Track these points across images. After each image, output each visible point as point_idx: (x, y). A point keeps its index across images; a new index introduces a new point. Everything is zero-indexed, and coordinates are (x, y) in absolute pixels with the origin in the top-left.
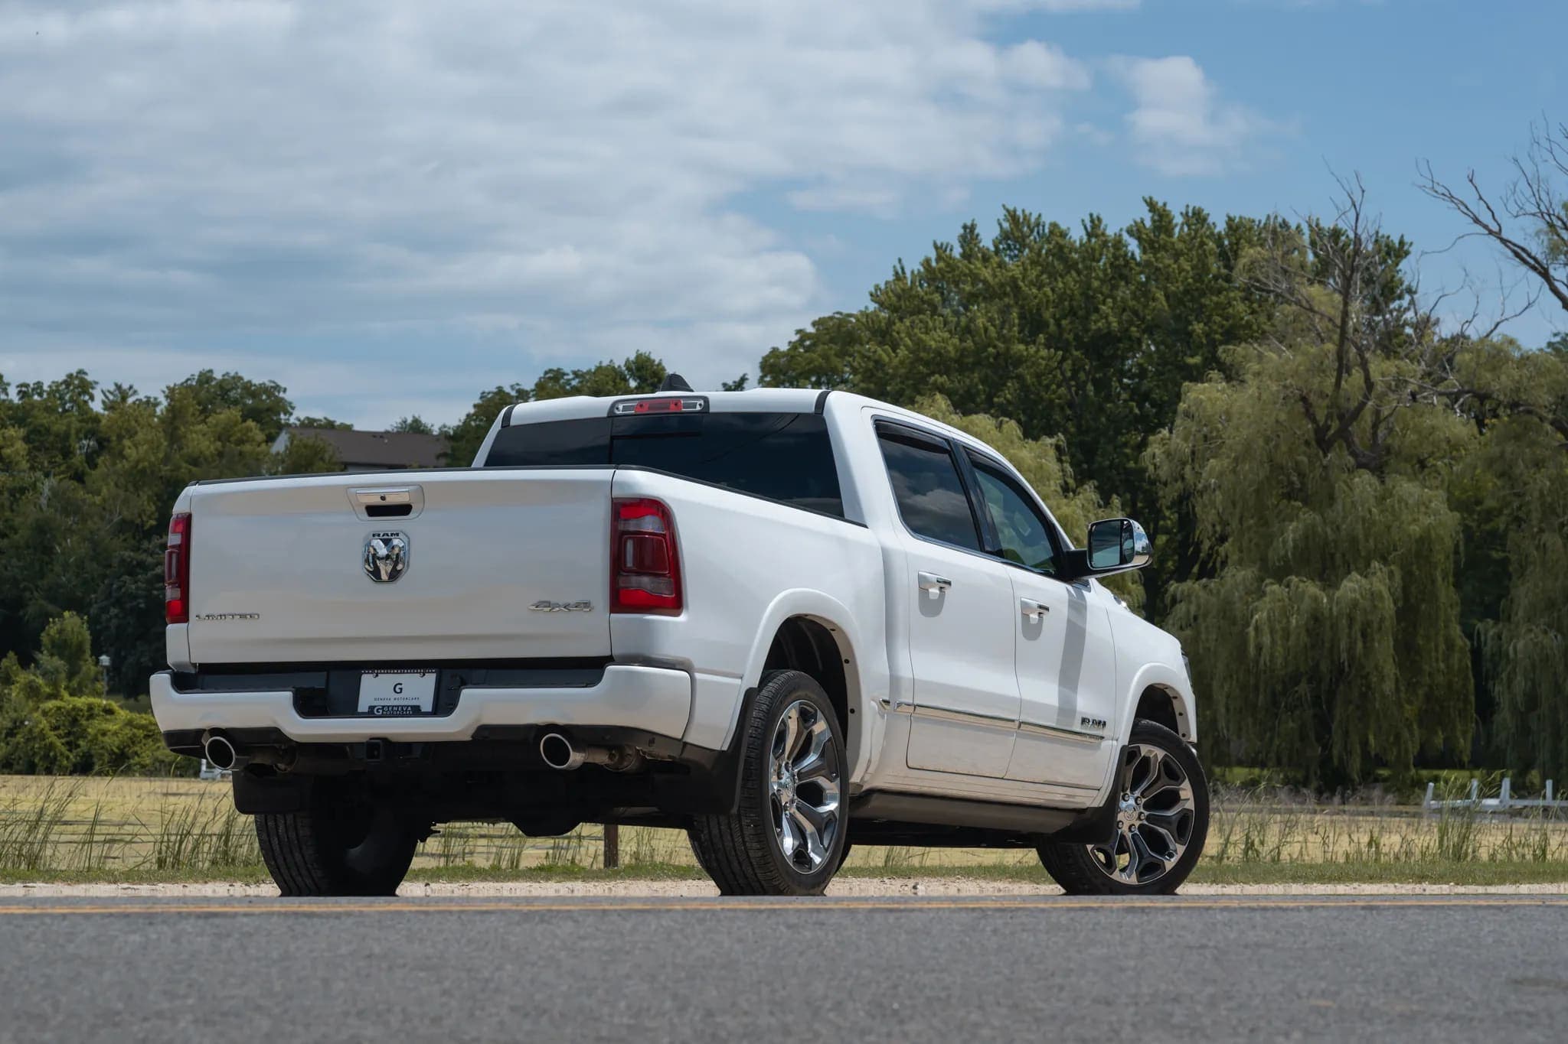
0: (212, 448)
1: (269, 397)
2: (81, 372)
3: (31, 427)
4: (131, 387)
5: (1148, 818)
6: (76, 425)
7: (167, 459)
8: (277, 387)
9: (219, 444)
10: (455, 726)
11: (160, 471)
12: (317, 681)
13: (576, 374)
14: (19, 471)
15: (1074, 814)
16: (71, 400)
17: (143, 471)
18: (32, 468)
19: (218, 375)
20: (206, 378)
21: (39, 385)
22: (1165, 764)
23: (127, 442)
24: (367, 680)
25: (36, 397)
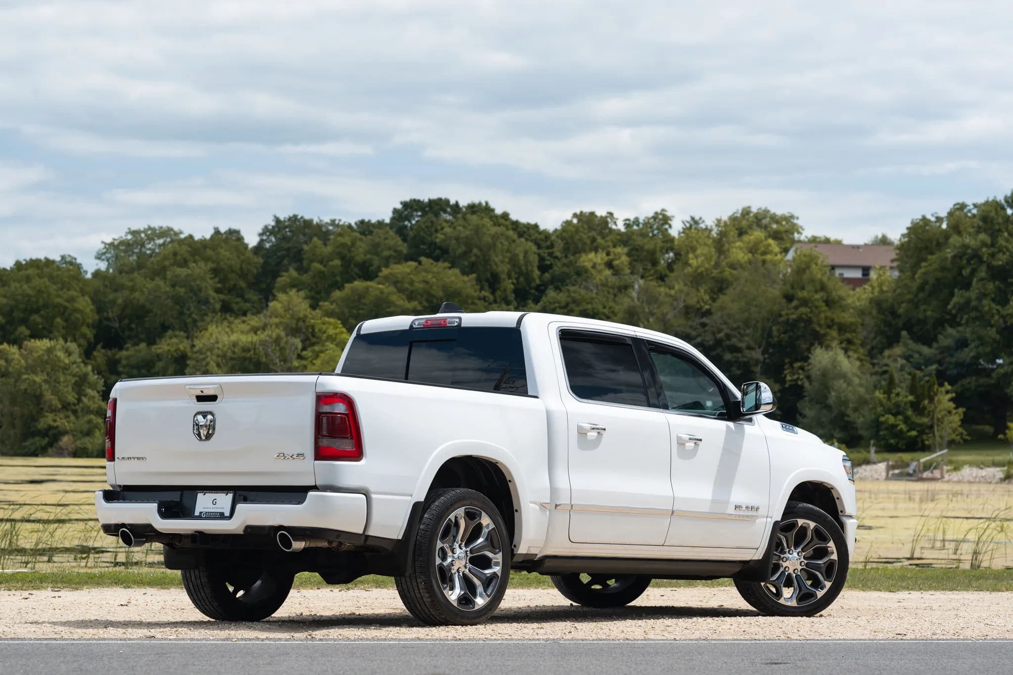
0: (746, 258)
1: (787, 223)
2: (663, 210)
3: (631, 247)
4: (701, 219)
5: (807, 565)
6: (660, 244)
7: (717, 265)
8: (792, 217)
9: (750, 255)
10: (233, 526)
11: (712, 273)
12: (175, 497)
13: (975, 206)
14: (624, 275)
15: (742, 564)
16: (658, 229)
17: (701, 274)
18: (632, 273)
19: (754, 210)
20: (746, 212)
21: (637, 219)
22: (816, 531)
23: (691, 256)
24: (200, 496)
25: (635, 227)
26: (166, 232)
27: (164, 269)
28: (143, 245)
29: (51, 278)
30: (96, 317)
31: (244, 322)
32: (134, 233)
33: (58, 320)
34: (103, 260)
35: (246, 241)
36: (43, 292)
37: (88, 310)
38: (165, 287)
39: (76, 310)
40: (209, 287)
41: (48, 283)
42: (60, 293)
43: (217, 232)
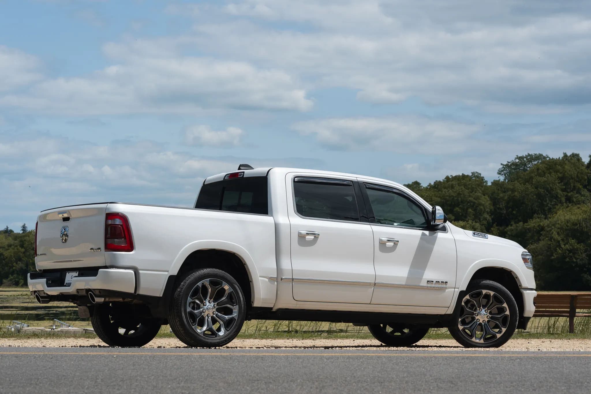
26: (539, 157)
27: (531, 178)
28: (525, 165)
29: (465, 185)
30: (492, 208)
31: (579, 208)
32: (520, 158)
33: (470, 210)
34: (502, 174)
35: (583, 160)
36: (461, 194)
37: (487, 204)
38: (531, 188)
39: (480, 204)
40: (558, 188)
41: (463, 189)
42: (471, 194)
43: (565, 155)
